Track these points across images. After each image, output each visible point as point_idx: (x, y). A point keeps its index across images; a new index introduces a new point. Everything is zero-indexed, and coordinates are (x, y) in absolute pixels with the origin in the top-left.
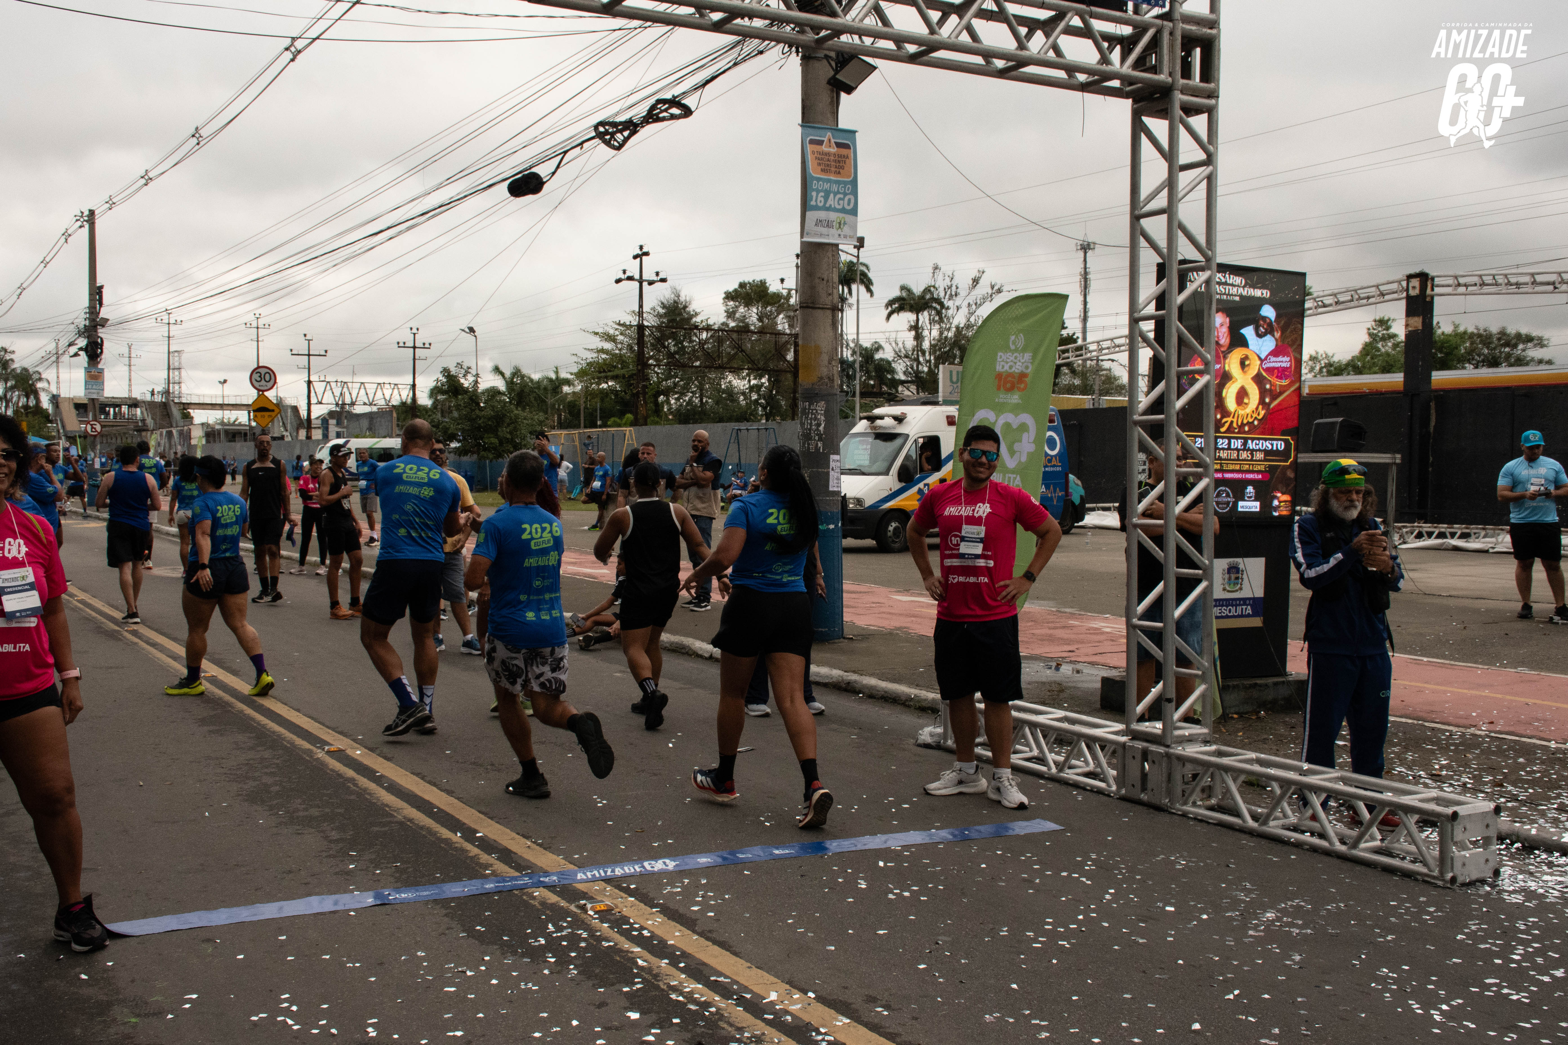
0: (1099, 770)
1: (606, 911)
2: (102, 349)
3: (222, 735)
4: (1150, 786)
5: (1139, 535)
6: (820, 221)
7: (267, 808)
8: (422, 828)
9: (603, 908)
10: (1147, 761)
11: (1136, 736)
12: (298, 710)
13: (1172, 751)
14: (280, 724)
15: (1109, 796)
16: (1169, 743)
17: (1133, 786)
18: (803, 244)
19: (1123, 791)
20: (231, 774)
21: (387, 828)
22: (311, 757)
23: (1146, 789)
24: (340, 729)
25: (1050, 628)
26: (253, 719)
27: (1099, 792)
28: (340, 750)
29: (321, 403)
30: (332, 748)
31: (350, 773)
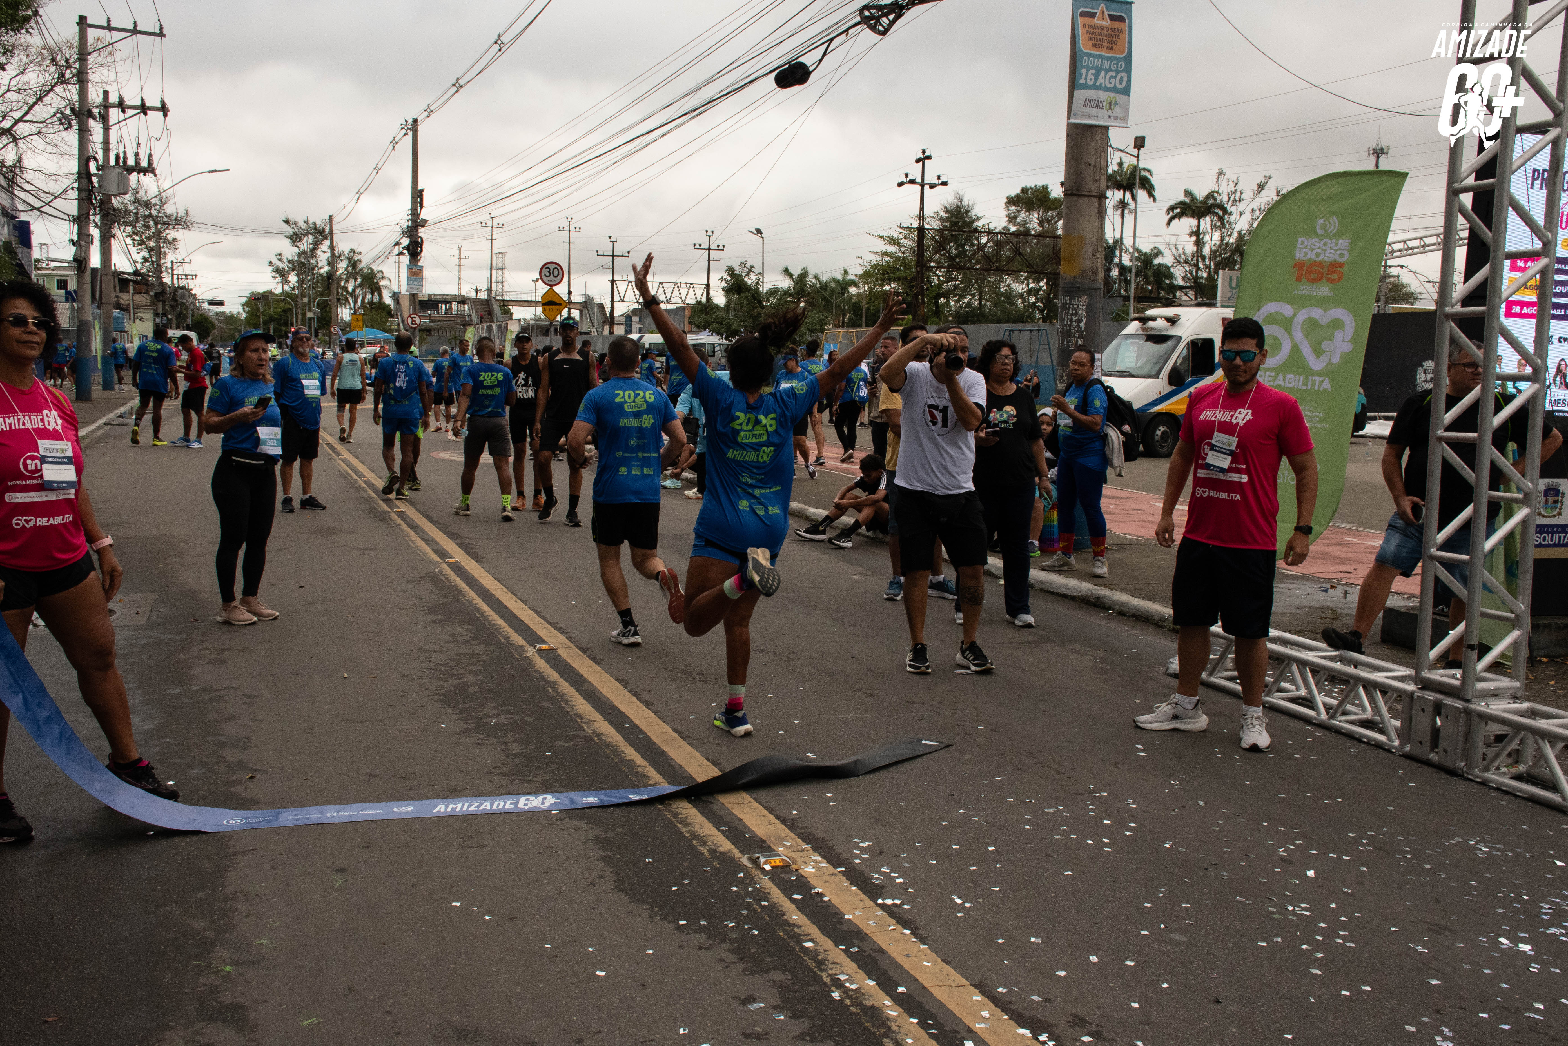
0: (1378, 718)
1: (782, 867)
2: (421, 248)
3: (443, 626)
4: (1442, 744)
5: (1443, 449)
6: (1089, 101)
7: (457, 711)
8: (608, 745)
9: (778, 863)
10: (1439, 714)
11: (1426, 685)
12: (525, 602)
13: (1472, 706)
14: (502, 617)
15: (1389, 751)
16: (1469, 697)
17: (1421, 743)
18: (1069, 125)
19: (1408, 748)
20: (436, 670)
21: (571, 744)
22: (521, 654)
23: (1436, 746)
24: (559, 625)
25: (1324, 545)
26: (479, 610)
27: (1379, 746)
28: (552, 649)
29: (623, 301)
30: (544, 647)
31: (553, 675)
